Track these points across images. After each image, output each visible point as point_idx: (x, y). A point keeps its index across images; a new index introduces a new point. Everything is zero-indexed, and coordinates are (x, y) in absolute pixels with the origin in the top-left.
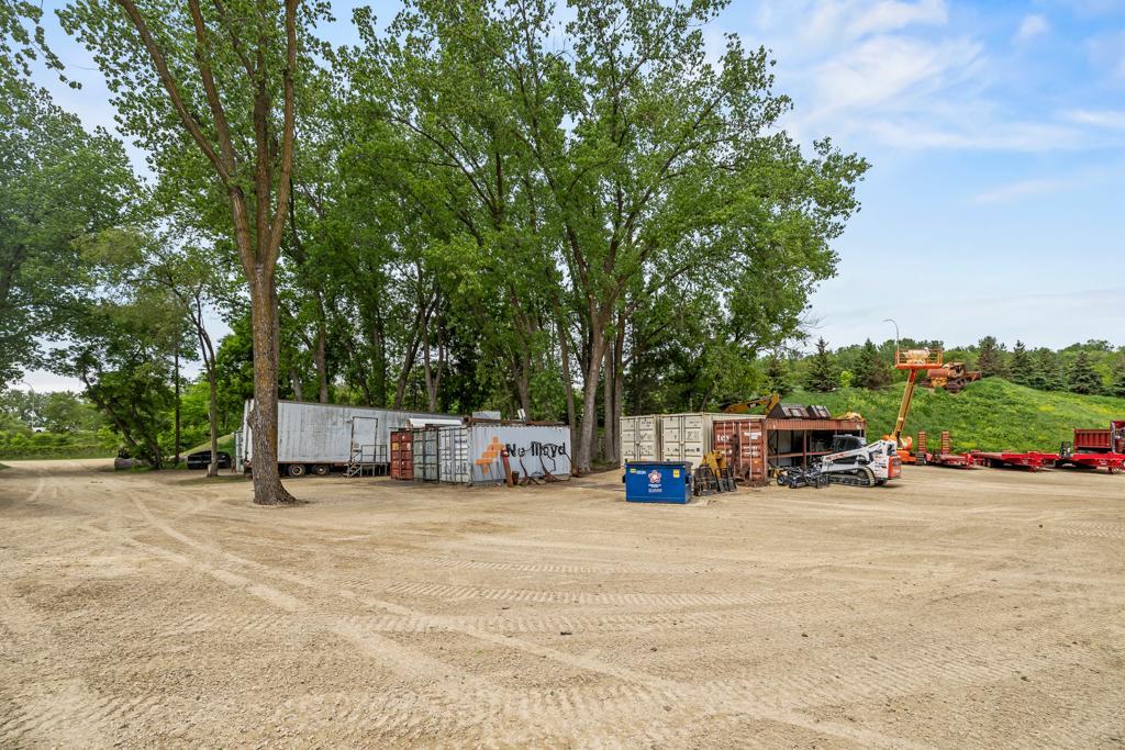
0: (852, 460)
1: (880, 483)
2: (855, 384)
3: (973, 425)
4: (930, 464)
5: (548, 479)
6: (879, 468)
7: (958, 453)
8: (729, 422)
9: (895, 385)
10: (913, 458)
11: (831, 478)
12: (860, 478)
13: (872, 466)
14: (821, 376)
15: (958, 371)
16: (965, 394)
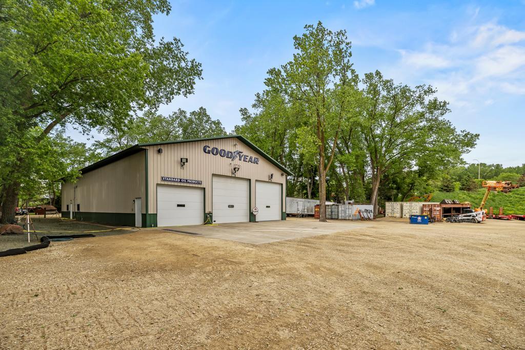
0: (470, 216)
1: (479, 222)
2: (461, 189)
3: (513, 205)
4: (494, 218)
5: (369, 219)
6: (479, 218)
7: (506, 215)
8: (428, 205)
9: (479, 190)
10: (488, 216)
11: (463, 221)
12: (473, 221)
13: (477, 218)
14: (447, 186)
15: (508, 185)
16: (510, 194)
